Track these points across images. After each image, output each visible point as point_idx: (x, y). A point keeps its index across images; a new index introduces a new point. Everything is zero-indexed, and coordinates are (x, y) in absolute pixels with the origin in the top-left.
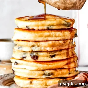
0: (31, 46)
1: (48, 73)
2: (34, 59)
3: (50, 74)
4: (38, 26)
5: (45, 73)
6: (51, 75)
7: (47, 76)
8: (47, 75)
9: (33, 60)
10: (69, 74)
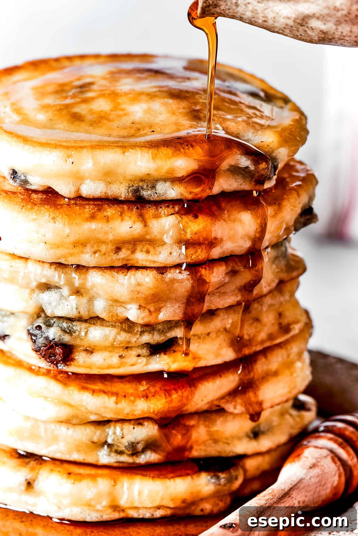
0: (34, 284)
1: (125, 442)
2: (52, 362)
3: (140, 447)
4: (79, 178)
5: (110, 441)
6: (143, 451)
7: (125, 458)
8: (122, 448)
9: (44, 364)
10: (256, 434)
